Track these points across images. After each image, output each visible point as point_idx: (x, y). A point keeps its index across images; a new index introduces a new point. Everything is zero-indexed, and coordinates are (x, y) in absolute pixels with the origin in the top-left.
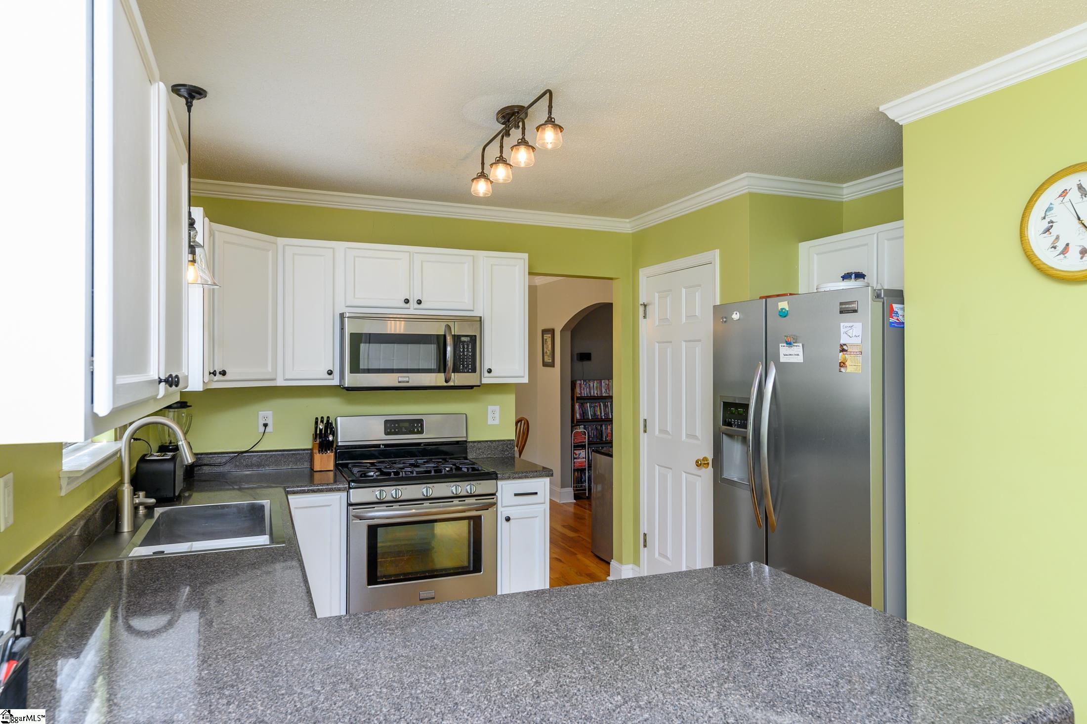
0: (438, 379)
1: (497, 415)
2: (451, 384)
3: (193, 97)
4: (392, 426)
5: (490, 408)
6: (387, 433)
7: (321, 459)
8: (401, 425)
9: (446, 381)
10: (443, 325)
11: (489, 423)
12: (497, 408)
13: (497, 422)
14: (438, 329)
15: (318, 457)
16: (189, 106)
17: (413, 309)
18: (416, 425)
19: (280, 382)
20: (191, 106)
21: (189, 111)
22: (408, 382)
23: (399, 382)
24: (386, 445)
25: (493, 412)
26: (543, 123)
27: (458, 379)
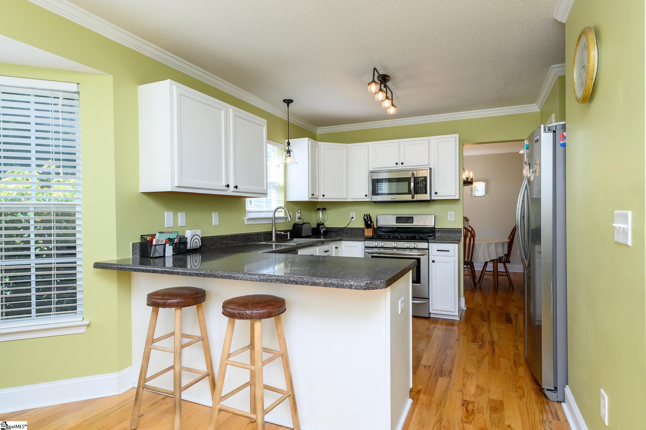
0: (408, 197)
1: (453, 216)
2: (415, 199)
3: (289, 103)
4: (399, 219)
5: (449, 213)
6: (397, 223)
7: (367, 231)
8: (403, 219)
9: (413, 198)
10: (411, 173)
11: (448, 220)
12: (453, 213)
13: (453, 219)
14: (409, 175)
15: (366, 230)
16: (288, 106)
17: (400, 167)
18: (410, 219)
19: (349, 200)
20: (289, 105)
21: (288, 107)
22: (395, 199)
23: (392, 199)
24: (397, 228)
25: (451, 214)
26: (371, 82)
27: (418, 197)
